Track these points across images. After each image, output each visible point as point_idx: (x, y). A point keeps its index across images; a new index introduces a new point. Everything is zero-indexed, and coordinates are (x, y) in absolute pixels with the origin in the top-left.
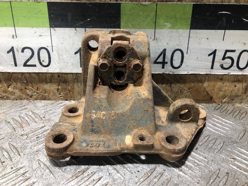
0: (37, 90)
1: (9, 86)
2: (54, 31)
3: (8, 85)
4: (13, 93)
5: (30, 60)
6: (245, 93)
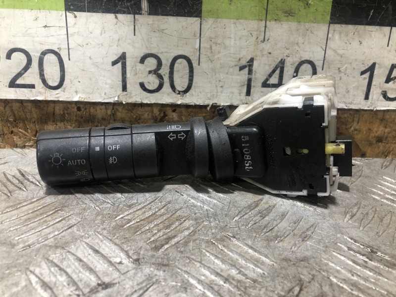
2: (73, 18)
5: (23, 74)
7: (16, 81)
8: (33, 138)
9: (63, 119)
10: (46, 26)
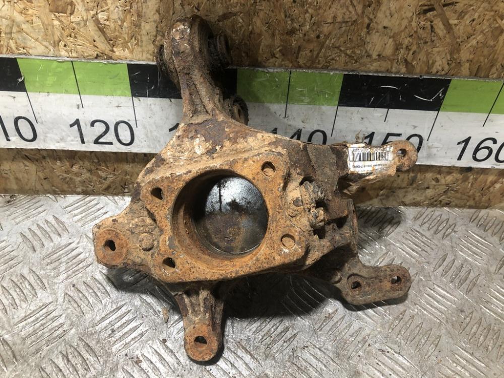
0: (114, 171)
1: (73, 165)
2: (138, 101)
3: (71, 164)
4: (77, 175)
5: (103, 136)
6: (411, 184)
7: (99, 140)
8: (112, 173)
9: (133, 161)
10: (118, 106)
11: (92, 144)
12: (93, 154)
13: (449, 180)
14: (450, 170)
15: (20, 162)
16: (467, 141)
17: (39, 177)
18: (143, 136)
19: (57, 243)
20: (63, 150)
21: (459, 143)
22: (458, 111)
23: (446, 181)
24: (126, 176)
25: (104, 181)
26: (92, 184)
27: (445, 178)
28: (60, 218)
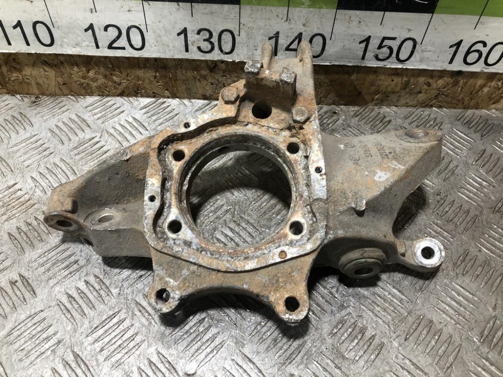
0: (127, 76)
1: (89, 70)
2: (148, 6)
4: (94, 80)
5: (116, 41)
6: (405, 89)
7: (112, 45)
10: (129, 11)
11: (106, 49)
12: (107, 60)
13: (441, 85)
14: (442, 73)
15: (40, 67)
16: (459, 44)
17: (58, 82)
18: (153, 41)
19: (81, 137)
20: (79, 56)
21: (451, 47)
22: (451, 14)
23: (437, 85)
24: (138, 81)
25: (118, 86)
26: (108, 89)
27: (436, 82)
28: (82, 116)
